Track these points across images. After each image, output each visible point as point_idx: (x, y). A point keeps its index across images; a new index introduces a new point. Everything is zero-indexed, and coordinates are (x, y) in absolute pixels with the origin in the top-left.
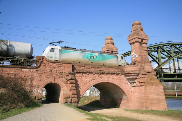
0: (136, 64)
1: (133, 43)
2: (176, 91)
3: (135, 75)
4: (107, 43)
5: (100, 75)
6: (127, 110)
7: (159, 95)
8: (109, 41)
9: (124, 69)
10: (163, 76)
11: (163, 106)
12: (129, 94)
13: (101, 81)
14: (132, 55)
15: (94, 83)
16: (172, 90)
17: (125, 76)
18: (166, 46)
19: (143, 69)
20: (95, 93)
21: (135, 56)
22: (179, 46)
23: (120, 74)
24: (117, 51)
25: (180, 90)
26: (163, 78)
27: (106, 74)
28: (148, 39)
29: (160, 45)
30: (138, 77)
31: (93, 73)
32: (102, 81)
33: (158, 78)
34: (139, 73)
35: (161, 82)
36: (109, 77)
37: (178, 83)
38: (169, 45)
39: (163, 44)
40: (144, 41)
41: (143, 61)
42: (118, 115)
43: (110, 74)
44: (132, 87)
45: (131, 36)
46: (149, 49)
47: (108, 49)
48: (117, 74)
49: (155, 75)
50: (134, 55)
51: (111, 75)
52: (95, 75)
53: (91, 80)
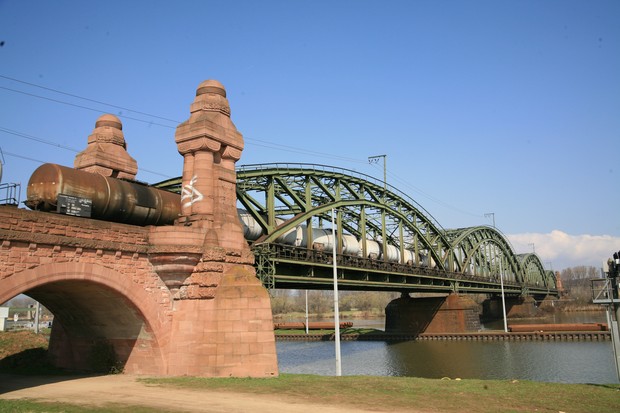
0: (195, 224)
1: (193, 153)
2: (307, 315)
3: (187, 260)
4: (98, 139)
5: (60, 251)
6: (149, 381)
7: (256, 328)
8: (109, 131)
9: (151, 236)
10: (274, 269)
11: (266, 363)
12: (159, 324)
13: (59, 274)
14: (186, 191)
15: (28, 283)
16: (297, 314)
17: (151, 261)
18: (292, 175)
19: (217, 242)
20: (33, 319)
21: (195, 196)
22: (327, 182)
23: (135, 255)
24: (134, 170)
25: (318, 312)
26: (274, 276)
27: (83, 248)
28: (241, 146)
29: (275, 169)
30: (195, 269)
31: (29, 243)
32: (64, 274)
33: (259, 274)
34: (201, 255)
35: (267, 286)
36: (93, 260)
37: (315, 291)
38: (301, 175)
39: (285, 169)
40: (228, 151)
41: (220, 216)
42: (114, 399)
43: (99, 252)
44: (175, 299)
45: (188, 127)
46: (241, 178)
47: (99, 161)
48: (124, 253)
49: (250, 264)
50: (191, 191)
51: (101, 255)
52: (36, 249)
53: (16, 268)
